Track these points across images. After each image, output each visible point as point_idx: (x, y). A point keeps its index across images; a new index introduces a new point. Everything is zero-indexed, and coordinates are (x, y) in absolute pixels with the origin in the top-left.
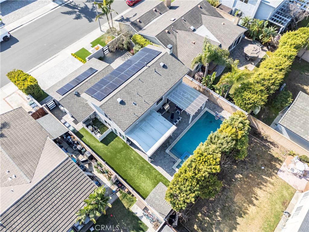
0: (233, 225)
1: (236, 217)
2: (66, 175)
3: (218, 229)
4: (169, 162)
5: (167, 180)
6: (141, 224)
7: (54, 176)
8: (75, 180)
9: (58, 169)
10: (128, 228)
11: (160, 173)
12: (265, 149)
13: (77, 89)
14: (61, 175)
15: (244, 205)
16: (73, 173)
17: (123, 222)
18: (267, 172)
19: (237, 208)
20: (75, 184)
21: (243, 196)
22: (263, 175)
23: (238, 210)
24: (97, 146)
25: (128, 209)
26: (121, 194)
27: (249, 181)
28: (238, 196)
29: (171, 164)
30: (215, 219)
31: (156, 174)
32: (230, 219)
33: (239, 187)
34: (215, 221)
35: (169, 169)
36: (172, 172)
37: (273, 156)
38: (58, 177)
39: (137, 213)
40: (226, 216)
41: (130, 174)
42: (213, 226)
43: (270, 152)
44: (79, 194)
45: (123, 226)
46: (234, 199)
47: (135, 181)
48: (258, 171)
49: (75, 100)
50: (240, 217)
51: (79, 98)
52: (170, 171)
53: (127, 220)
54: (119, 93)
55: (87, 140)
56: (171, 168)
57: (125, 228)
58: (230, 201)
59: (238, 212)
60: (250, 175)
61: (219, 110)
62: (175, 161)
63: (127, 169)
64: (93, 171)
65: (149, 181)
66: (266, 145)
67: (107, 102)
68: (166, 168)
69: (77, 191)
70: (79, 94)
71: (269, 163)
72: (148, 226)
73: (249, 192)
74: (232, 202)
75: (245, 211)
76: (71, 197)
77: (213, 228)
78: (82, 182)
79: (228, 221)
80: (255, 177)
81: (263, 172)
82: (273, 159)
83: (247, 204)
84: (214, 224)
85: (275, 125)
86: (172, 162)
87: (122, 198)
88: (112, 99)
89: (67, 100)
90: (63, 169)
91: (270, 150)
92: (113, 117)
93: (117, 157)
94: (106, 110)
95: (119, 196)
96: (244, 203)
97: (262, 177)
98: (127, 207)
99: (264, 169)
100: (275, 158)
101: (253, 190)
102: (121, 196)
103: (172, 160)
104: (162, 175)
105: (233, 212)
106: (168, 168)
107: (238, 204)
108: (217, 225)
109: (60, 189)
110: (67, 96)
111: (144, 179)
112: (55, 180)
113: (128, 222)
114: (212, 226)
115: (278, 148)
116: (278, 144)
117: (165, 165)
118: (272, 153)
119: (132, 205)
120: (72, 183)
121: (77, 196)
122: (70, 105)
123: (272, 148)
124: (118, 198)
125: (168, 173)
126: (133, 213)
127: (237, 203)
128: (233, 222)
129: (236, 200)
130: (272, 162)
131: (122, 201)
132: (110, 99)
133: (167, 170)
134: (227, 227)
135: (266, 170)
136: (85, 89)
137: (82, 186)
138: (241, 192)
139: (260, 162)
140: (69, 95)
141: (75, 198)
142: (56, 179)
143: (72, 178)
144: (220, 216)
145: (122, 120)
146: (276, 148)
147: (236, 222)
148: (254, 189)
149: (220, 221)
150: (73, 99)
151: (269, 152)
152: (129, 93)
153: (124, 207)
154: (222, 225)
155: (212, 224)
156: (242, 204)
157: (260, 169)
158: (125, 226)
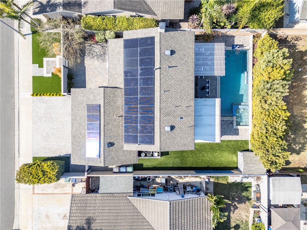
0: (304, 132)
1: (303, 125)
2: (180, 213)
3: (296, 144)
4: (227, 126)
5: (237, 140)
6: (245, 184)
7: (174, 222)
8: (188, 208)
9: (172, 216)
10: (239, 194)
11: (228, 140)
12: (292, 50)
13: (105, 140)
14: (177, 217)
15: (303, 112)
16: (183, 207)
17: (232, 193)
18: (304, 71)
19: (300, 118)
20: (191, 211)
21: (298, 106)
22: (303, 76)
23: (301, 119)
24: (161, 162)
25: (228, 183)
26: (213, 178)
27: (296, 89)
28: (295, 108)
29: (231, 126)
30: (291, 139)
31: (226, 144)
32: (299, 130)
33: (291, 101)
34: (291, 140)
35: (232, 132)
36: (236, 132)
37: (302, 51)
38: (177, 219)
39: (236, 181)
40: (296, 130)
41: (207, 160)
42: (292, 144)
43: (297, 49)
44: (199, 213)
45: (234, 196)
46: (294, 114)
47: (215, 161)
48: (298, 75)
49: (114, 150)
50: (305, 123)
51: (115, 146)
52: (234, 133)
53: (233, 190)
54: (161, 122)
55: (148, 164)
56: (233, 130)
57: (237, 195)
58: (292, 118)
59: (302, 121)
60: (294, 84)
61: (231, 40)
62: (231, 121)
63: (201, 158)
64: (179, 181)
65: (225, 153)
66: (291, 45)
67: (161, 141)
68: (229, 133)
69: (196, 212)
70: (111, 142)
71: (302, 61)
72: (250, 182)
73: (301, 99)
74: (294, 117)
75: (306, 116)
76: (196, 220)
77: (293, 146)
78: (194, 205)
79: (299, 133)
80: (299, 82)
81: (302, 73)
82: (303, 54)
83: (304, 109)
84: (292, 143)
85: (286, 16)
86: (230, 124)
87: (217, 180)
88: (161, 134)
89: (108, 158)
90: (174, 212)
91: (296, 48)
92: (177, 147)
93: (186, 156)
94: (166, 148)
95: (213, 181)
96: (302, 111)
97: (303, 78)
98: (226, 183)
99: (301, 70)
100: (304, 52)
101: (303, 95)
102: (215, 179)
103: (228, 122)
104: (231, 141)
105: (299, 124)
106: (230, 131)
107: (299, 115)
108: (294, 142)
109: (186, 224)
110: (105, 155)
111: (220, 154)
112: (177, 224)
113: (235, 190)
114: (291, 146)
115: (301, 39)
116: (300, 36)
117: (227, 131)
118: (299, 49)
119: (228, 178)
120: (188, 212)
121: (199, 215)
122: (116, 159)
123: (297, 44)
124: (214, 183)
125: (234, 135)
126: (233, 183)
127: (297, 115)
128: (303, 130)
129: (296, 113)
130: (304, 58)
131: (219, 182)
132: (160, 136)
133: (230, 133)
134: (301, 137)
135: (303, 69)
136: (110, 134)
137: (196, 207)
138: (295, 104)
139: (295, 66)
140: (105, 153)
141: (199, 218)
142: (177, 222)
143: (186, 210)
144: (292, 134)
145: (185, 142)
146: (300, 41)
147: (305, 129)
148: (303, 93)
149: (294, 137)
150: (111, 152)
151: (297, 51)
152: (168, 114)
153: (223, 184)
154: (297, 139)
155: (290, 145)
156: (302, 113)
157: (298, 73)
158: (235, 194)
